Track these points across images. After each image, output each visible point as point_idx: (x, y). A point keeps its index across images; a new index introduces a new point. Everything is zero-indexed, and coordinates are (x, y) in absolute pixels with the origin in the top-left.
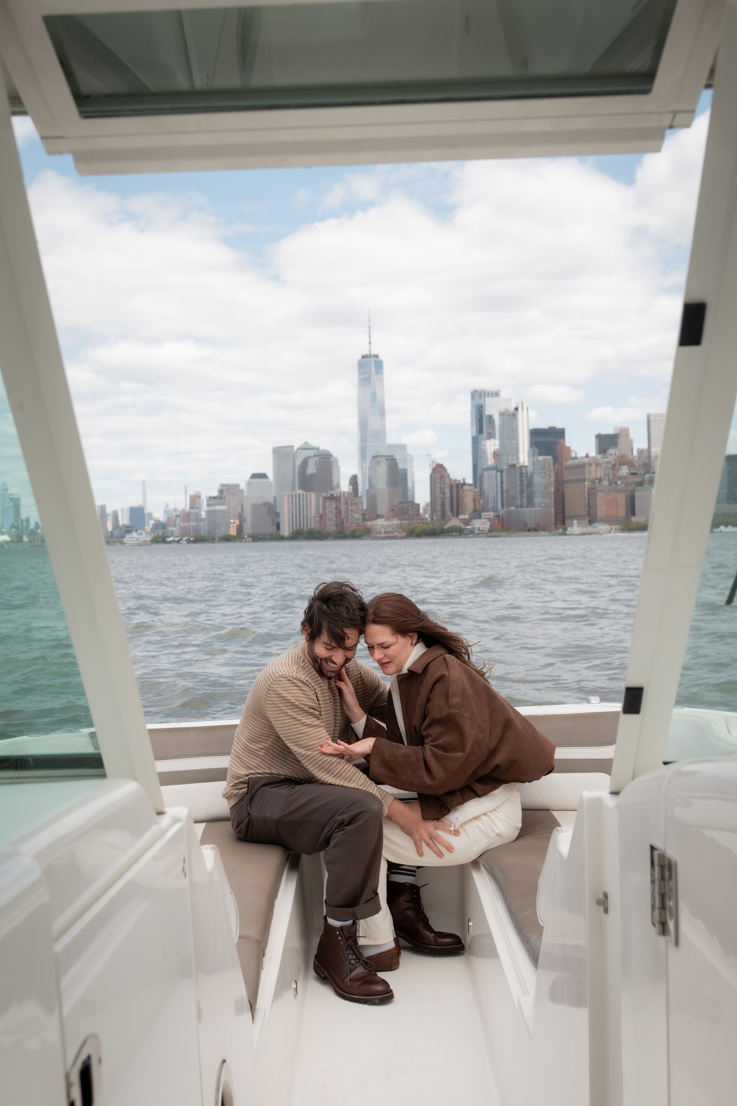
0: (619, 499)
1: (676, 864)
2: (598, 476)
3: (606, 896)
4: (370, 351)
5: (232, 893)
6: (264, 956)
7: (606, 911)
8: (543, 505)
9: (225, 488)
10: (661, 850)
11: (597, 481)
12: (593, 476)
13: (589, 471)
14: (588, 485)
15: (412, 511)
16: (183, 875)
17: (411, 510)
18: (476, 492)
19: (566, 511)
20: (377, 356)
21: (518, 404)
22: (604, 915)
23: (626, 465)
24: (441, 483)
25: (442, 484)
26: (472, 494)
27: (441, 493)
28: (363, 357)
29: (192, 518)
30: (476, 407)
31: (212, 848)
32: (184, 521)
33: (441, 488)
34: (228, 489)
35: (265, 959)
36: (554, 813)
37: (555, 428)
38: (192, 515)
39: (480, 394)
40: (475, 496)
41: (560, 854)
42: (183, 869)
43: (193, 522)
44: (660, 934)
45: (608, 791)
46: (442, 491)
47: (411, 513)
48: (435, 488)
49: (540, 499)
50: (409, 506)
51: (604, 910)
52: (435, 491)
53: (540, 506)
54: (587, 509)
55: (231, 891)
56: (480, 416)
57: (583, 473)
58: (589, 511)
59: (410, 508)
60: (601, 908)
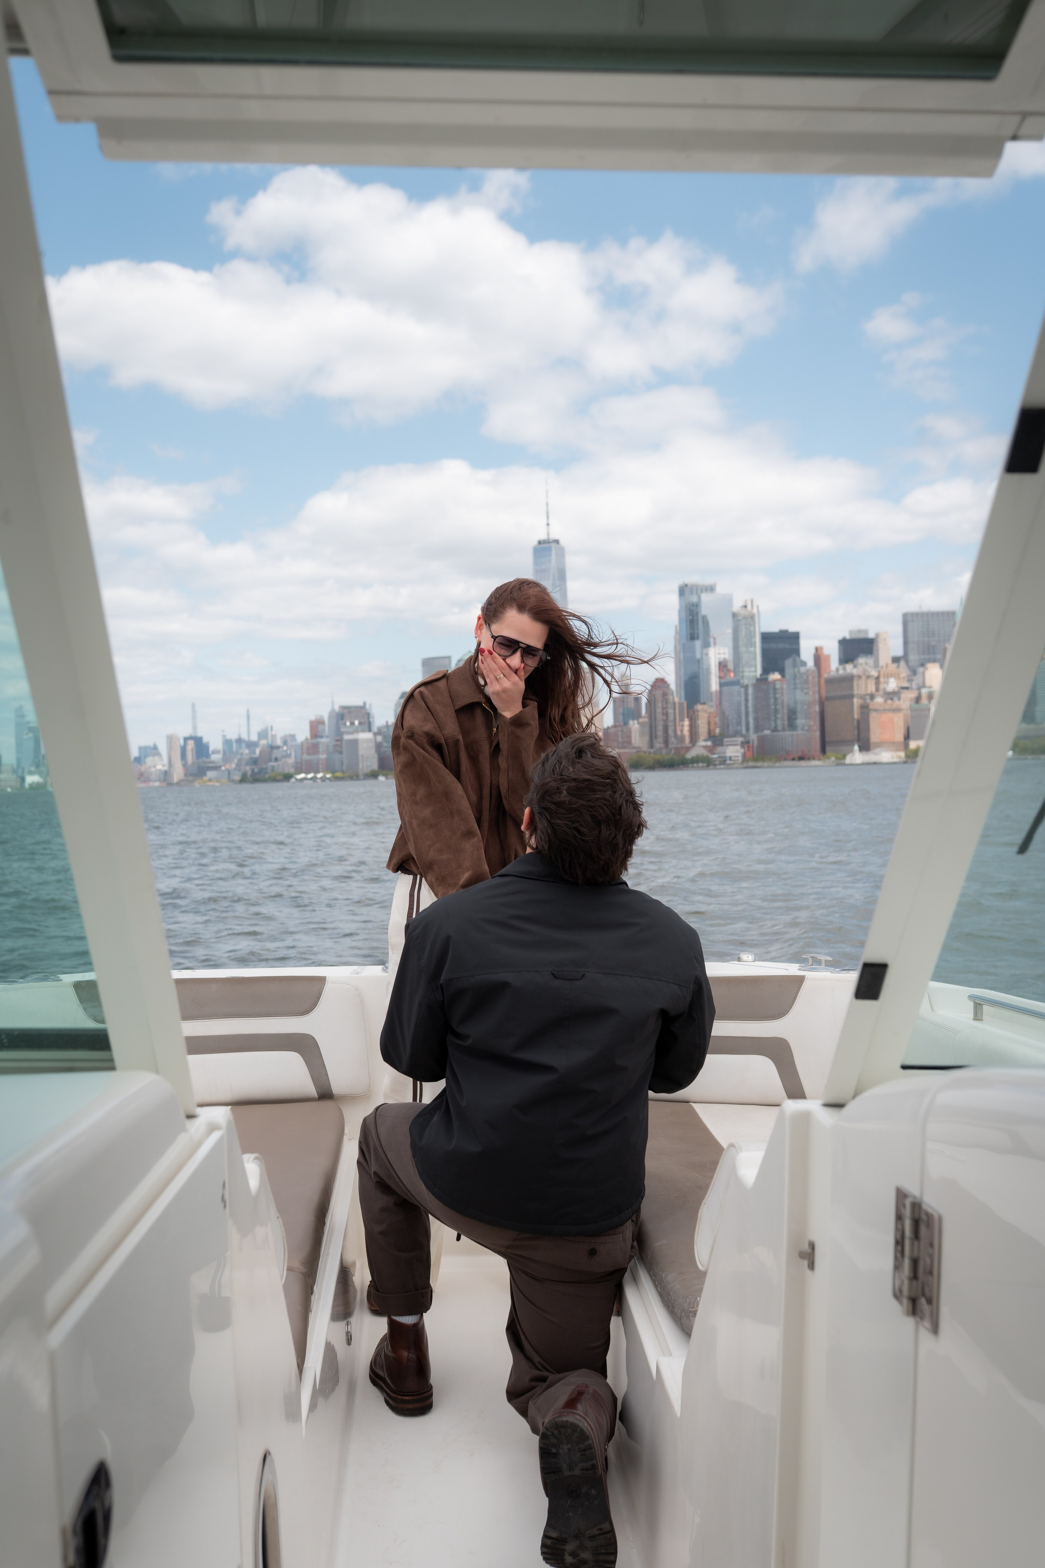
0: (896, 719)
1: (940, 1219)
2: (869, 691)
3: (812, 1246)
4: (548, 534)
5: (280, 1218)
6: (312, 1294)
7: (812, 1266)
8: (806, 728)
9: (346, 711)
10: (915, 1197)
11: (868, 697)
12: (862, 691)
13: (858, 684)
14: (857, 702)
15: (622, 738)
16: (222, 1205)
17: (620, 736)
18: (710, 713)
19: (827, 735)
20: (557, 542)
21: (746, 601)
22: (808, 1272)
23: (891, 677)
24: (662, 701)
25: (664, 703)
26: (706, 715)
27: (663, 714)
28: (540, 542)
29: (321, 750)
30: (686, 606)
31: (256, 1158)
32: (309, 754)
33: (663, 709)
34: (349, 712)
35: (313, 1298)
36: (695, 1106)
37: (787, 631)
38: (321, 746)
39: (692, 589)
40: (709, 717)
41: (738, 1182)
42: (223, 1197)
43: (323, 754)
44: (908, 1314)
45: (820, 1102)
46: (665, 712)
47: (620, 740)
48: (655, 708)
49: (803, 721)
50: (618, 731)
51: (809, 1266)
52: (655, 712)
53: (803, 729)
54: (856, 732)
55: (278, 1215)
56: (691, 618)
57: (851, 687)
58: (859, 734)
59: (620, 733)
60: (806, 1263)
